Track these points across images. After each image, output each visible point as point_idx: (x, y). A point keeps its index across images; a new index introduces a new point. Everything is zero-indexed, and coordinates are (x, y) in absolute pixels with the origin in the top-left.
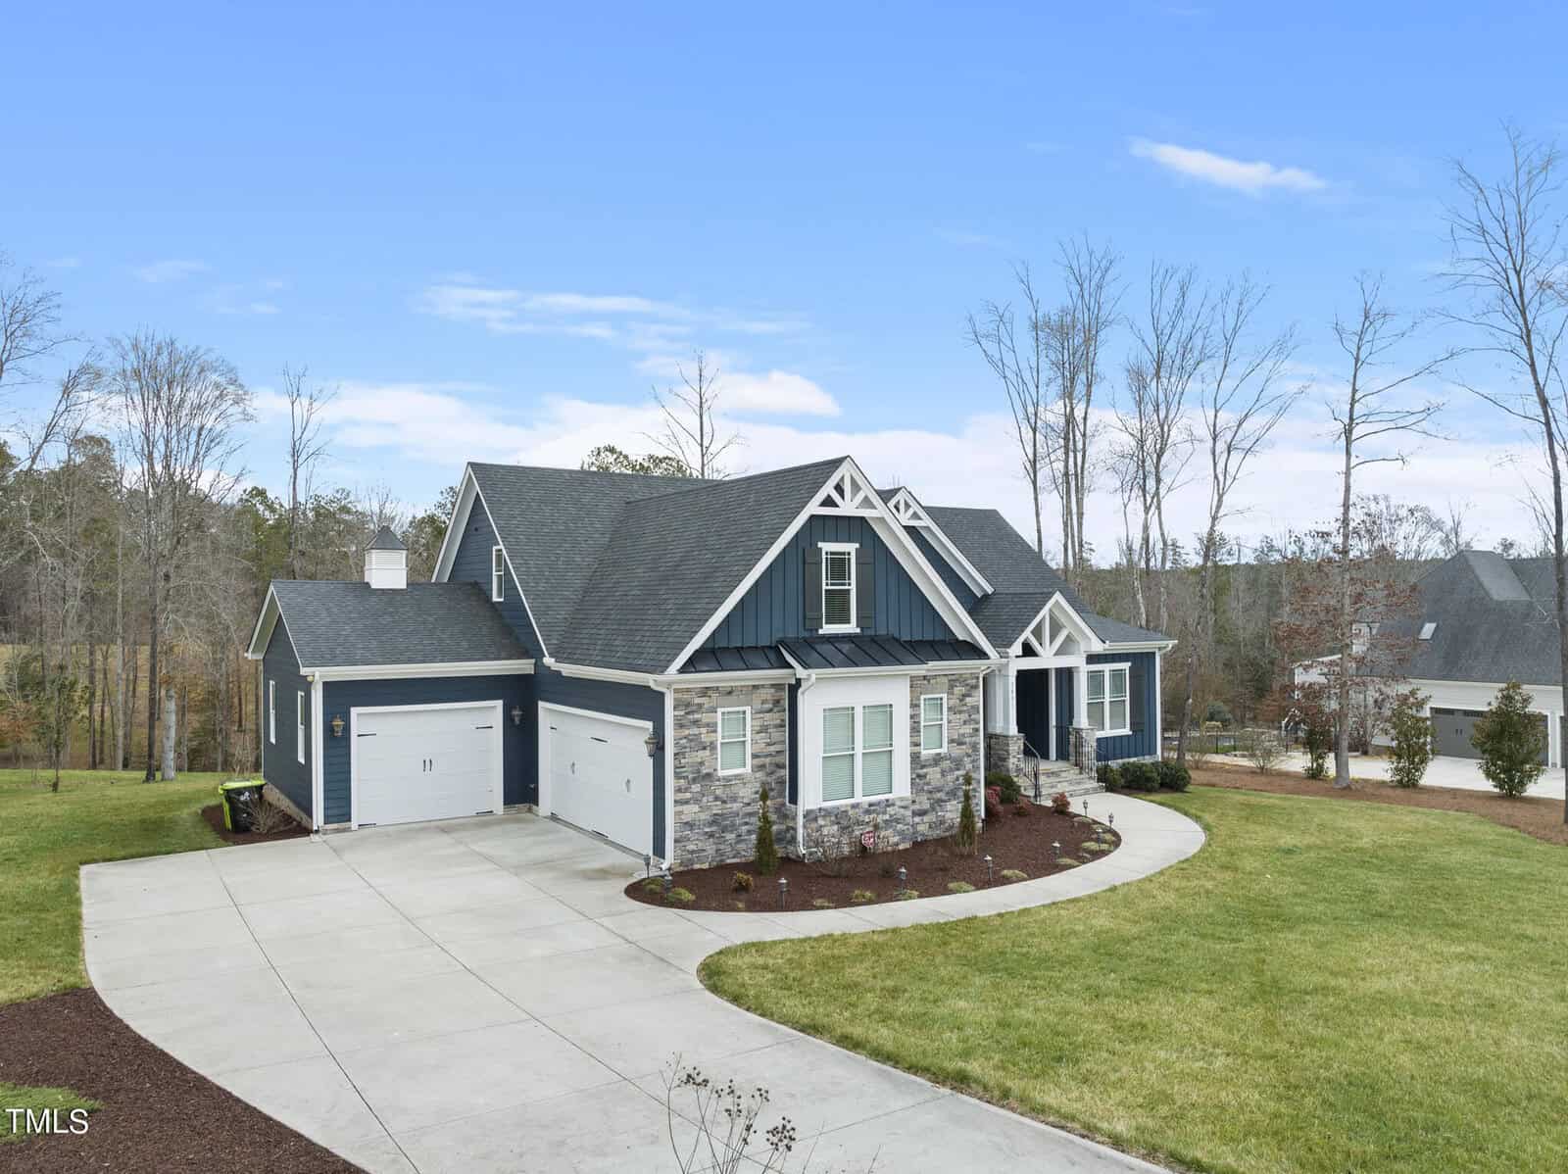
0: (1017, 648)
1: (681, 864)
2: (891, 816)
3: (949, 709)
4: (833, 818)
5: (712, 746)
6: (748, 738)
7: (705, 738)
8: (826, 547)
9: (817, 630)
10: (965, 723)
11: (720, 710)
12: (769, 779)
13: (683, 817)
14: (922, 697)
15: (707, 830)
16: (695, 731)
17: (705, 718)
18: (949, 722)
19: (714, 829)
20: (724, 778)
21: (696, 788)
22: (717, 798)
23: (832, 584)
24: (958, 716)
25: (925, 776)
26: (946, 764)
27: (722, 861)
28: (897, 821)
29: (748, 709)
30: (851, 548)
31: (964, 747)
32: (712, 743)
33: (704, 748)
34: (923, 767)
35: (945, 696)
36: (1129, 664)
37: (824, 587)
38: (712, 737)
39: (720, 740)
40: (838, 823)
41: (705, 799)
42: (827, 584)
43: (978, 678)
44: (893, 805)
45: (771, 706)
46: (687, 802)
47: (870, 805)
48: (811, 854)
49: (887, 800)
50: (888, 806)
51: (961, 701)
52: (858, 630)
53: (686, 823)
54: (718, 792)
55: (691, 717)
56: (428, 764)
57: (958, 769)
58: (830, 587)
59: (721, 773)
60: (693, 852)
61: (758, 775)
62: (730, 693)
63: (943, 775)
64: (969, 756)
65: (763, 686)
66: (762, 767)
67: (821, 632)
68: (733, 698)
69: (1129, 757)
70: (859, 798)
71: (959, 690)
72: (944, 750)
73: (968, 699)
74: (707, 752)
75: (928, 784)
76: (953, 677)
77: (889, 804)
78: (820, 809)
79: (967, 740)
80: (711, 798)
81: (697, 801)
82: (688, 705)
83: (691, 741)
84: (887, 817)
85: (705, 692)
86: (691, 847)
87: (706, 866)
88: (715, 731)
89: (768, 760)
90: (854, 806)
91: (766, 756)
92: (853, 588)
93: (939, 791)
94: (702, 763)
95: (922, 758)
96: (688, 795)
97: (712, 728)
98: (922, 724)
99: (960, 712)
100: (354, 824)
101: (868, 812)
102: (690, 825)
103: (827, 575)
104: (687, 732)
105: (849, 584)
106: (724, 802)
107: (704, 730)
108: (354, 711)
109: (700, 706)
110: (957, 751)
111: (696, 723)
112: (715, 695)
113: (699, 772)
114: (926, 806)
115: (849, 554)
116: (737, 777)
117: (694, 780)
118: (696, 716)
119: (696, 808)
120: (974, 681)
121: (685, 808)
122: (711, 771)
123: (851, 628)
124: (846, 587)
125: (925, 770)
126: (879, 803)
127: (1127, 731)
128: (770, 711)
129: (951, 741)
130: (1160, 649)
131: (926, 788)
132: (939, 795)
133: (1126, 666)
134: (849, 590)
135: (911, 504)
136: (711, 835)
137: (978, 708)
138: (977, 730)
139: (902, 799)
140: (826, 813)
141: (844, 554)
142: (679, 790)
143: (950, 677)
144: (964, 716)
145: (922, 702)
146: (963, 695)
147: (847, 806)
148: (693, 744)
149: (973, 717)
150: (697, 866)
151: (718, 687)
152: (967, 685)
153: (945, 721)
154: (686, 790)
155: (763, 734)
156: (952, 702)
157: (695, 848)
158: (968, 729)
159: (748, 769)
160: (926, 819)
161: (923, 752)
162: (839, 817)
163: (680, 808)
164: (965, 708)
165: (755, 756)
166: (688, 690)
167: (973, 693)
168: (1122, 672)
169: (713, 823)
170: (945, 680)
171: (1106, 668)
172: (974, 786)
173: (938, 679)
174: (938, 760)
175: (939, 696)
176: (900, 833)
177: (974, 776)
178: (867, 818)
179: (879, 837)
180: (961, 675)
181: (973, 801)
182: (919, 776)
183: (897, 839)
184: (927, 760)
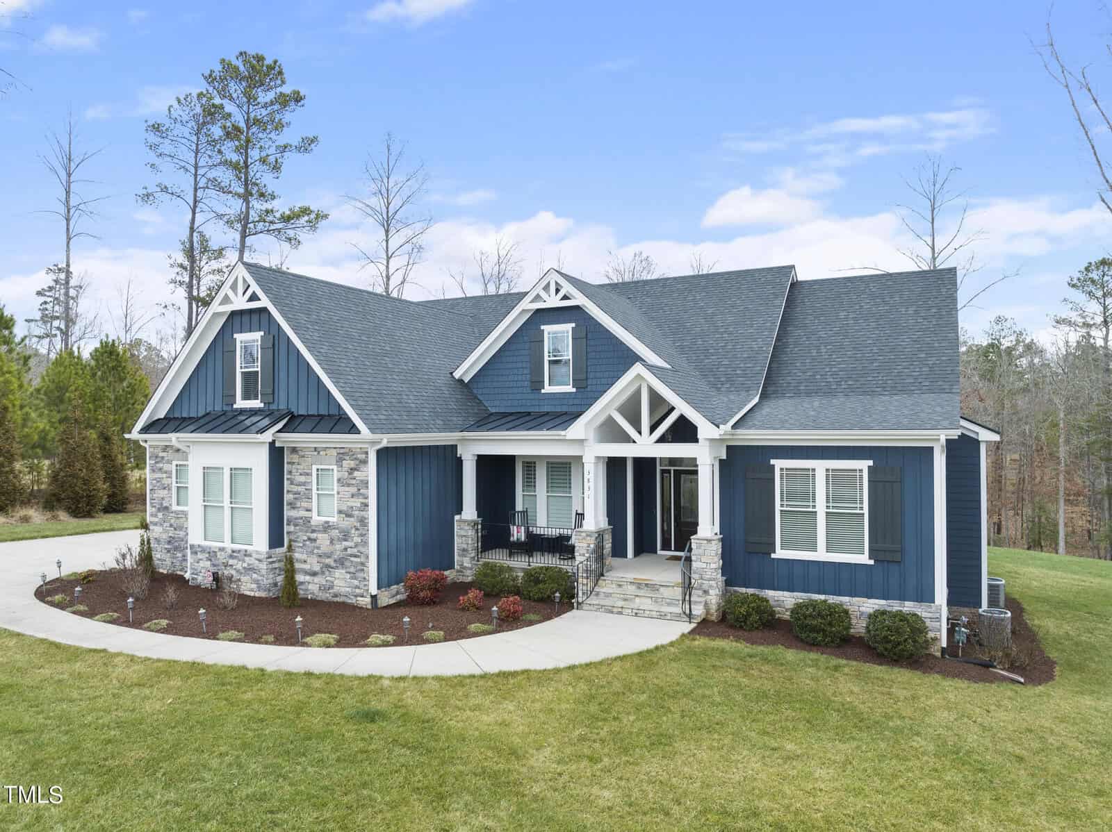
3: (338, 480)
5: (170, 488)
7: (165, 481)
8: (240, 338)
9: (232, 405)
10: (353, 496)
11: (174, 463)
14: (315, 467)
15: (166, 546)
16: (161, 476)
17: (166, 467)
18: (338, 493)
19: (169, 546)
20: (175, 512)
21: (161, 515)
22: (171, 526)
23: (246, 367)
24: (347, 489)
25: (315, 540)
26: (335, 533)
27: (174, 571)
30: (259, 336)
31: (352, 519)
32: (168, 485)
33: (164, 488)
34: (313, 531)
35: (335, 467)
36: (871, 463)
37: (238, 370)
38: (170, 481)
39: (174, 484)
40: (211, 560)
41: (165, 524)
42: (241, 368)
43: (367, 453)
44: (250, 556)
46: (157, 524)
48: (193, 579)
49: (246, 551)
51: (349, 473)
52: (262, 405)
53: (156, 538)
54: (172, 521)
55: (158, 465)
57: (346, 540)
58: (243, 370)
59: (173, 508)
60: (159, 559)
62: (178, 450)
63: (331, 542)
64: (356, 529)
67: (235, 406)
68: (180, 455)
70: (228, 543)
71: (348, 463)
72: (333, 519)
73: (356, 474)
74: (167, 492)
75: (318, 548)
76: (342, 451)
77: (247, 554)
78: (199, 546)
79: (356, 513)
80: (168, 524)
81: (160, 524)
82: (158, 457)
83: (158, 482)
85: (166, 449)
86: (159, 555)
87: (165, 572)
88: (171, 477)
90: (222, 549)
92: (260, 369)
93: (329, 557)
94: (163, 499)
95: (312, 523)
96: (157, 519)
97: (170, 475)
98: (314, 491)
99: (349, 485)
101: (231, 557)
102: (159, 540)
103: (241, 358)
104: (156, 476)
105: (257, 367)
106: (175, 529)
107: (164, 475)
109: (163, 457)
110: (347, 523)
111: (161, 470)
112: (170, 452)
113: (162, 504)
114: (317, 568)
115: (257, 341)
116: (182, 512)
117: (159, 510)
118: (161, 465)
119: (161, 529)
120: (364, 456)
121: (156, 528)
122: (168, 505)
123: (258, 403)
124: (255, 369)
127: (864, 558)
131: (315, 551)
132: (327, 561)
133: (864, 465)
134: (257, 372)
137: (368, 482)
138: (365, 505)
139: (257, 552)
140: (203, 550)
141: (253, 341)
142: (151, 514)
143: (338, 451)
144: (354, 490)
145: (314, 472)
146: (351, 469)
147: (216, 547)
148: (159, 484)
149: (361, 491)
150: (161, 570)
151: (172, 447)
152: (356, 459)
153: (335, 492)
154: (156, 516)
156: (340, 475)
158: (356, 503)
160: (316, 579)
161: (313, 518)
164: (354, 482)
166: (158, 447)
167: (362, 468)
168: (853, 474)
169: (169, 542)
170: (334, 453)
171: (820, 467)
172: (363, 559)
173: (328, 452)
174: (327, 527)
175: (331, 467)
176: (257, 582)
177: (362, 550)
178: (231, 562)
179: (239, 580)
180: (350, 449)
181: (361, 575)
182: (309, 539)
183: (254, 586)
184: (316, 526)
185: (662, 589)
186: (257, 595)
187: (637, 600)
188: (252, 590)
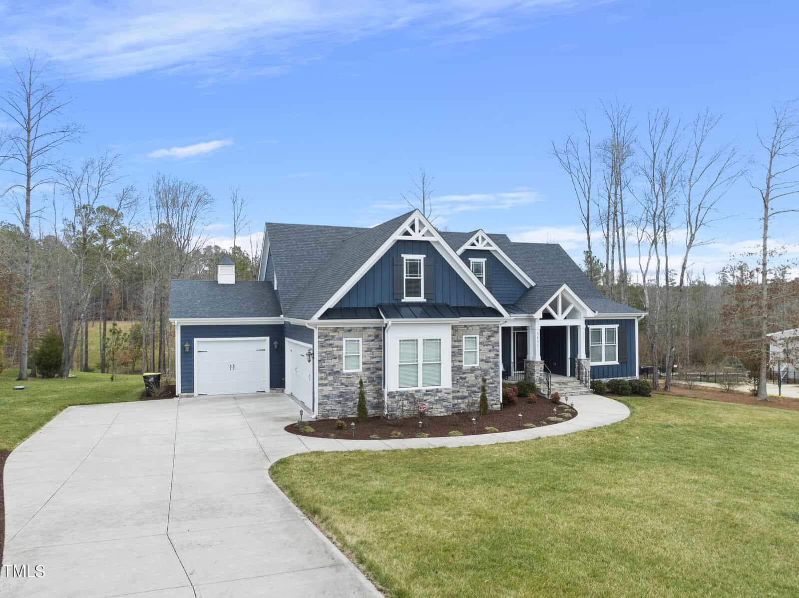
0: (539, 314)
1: (322, 416)
2: (439, 397)
3: (480, 343)
4: (404, 397)
5: (340, 357)
6: (361, 354)
7: (336, 353)
8: (406, 257)
9: (401, 300)
10: (490, 351)
11: (344, 339)
12: (373, 376)
13: (323, 392)
14: (464, 337)
15: (337, 400)
16: (331, 349)
17: (336, 343)
18: (480, 350)
19: (341, 399)
20: (347, 374)
21: (331, 378)
22: (342, 384)
23: (410, 276)
24: (486, 347)
25: (465, 378)
26: (478, 373)
27: (345, 416)
28: (444, 400)
29: (361, 339)
30: (421, 257)
31: (490, 364)
33: (335, 358)
34: (464, 373)
35: (478, 336)
36: (618, 325)
37: (405, 278)
38: (340, 353)
39: (344, 355)
40: (408, 400)
41: (335, 384)
42: (407, 276)
43: (498, 327)
44: (441, 392)
45: (373, 338)
46: (325, 385)
47: (427, 391)
48: (392, 415)
49: (437, 389)
50: (438, 392)
51: (488, 339)
52: (425, 300)
53: (325, 396)
54: (343, 381)
55: (328, 342)
56: (232, 367)
57: (486, 375)
58: (408, 278)
59: (344, 371)
60: (329, 410)
61: (366, 373)
62: (350, 331)
63: (476, 378)
64: (492, 369)
65: (369, 328)
66: (369, 369)
67: (403, 301)
68: (351, 333)
69: (617, 377)
70: (420, 387)
71: (486, 333)
72: (477, 365)
73: (492, 339)
74: (337, 360)
75: (467, 382)
76: (483, 327)
77: (438, 391)
78: (397, 392)
79: (492, 360)
80: (339, 384)
81: (331, 385)
82: (326, 336)
83: (329, 354)
84: (437, 398)
85: (336, 330)
86: (328, 408)
87: (336, 418)
88: (342, 350)
89: (372, 366)
90: (417, 391)
91: (370, 364)
92: (422, 278)
93: (474, 387)
94: (334, 366)
95: (464, 368)
96: (326, 382)
97: (340, 348)
98: (464, 350)
99: (487, 345)
100: (196, 393)
101: (425, 395)
102: (327, 397)
103: (407, 270)
104: (325, 350)
105: (420, 276)
106: (346, 386)
107: (335, 349)
108: (196, 340)
109: (333, 336)
110: (485, 366)
111: (331, 345)
112: (341, 332)
113: (332, 370)
114: (466, 394)
115: (420, 260)
116: (354, 373)
117: (330, 374)
118: (331, 342)
119: (331, 388)
120: (496, 329)
121: (325, 388)
122: (339, 370)
123: (421, 299)
124: (418, 278)
125: (465, 375)
126: (432, 390)
127: (616, 362)
128: (373, 341)
129: (482, 360)
130: (638, 317)
131: (466, 384)
132: (474, 389)
133: (616, 326)
134: (420, 279)
135: (485, 238)
136: (339, 402)
137: (498, 343)
138: (498, 355)
139: (446, 389)
140: (402, 394)
141: (417, 260)
142: (321, 379)
143: (481, 326)
144: (490, 347)
145: (464, 339)
146: (489, 336)
147: (413, 391)
148: (329, 356)
149: (495, 348)
150: (331, 418)
151: (343, 328)
152: (492, 331)
153: (478, 350)
154: (325, 379)
155: (369, 353)
156: (482, 340)
157: (329, 408)
158: (492, 354)
159: (361, 370)
160: (466, 401)
161: (464, 366)
162: (409, 396)
163: (321, 388)
164: (490, 343)
165: (364, 363)
166: (326, 329)
167: (496, 335)
168: (613, 330)
169: (340, 396)
170: (478, 328)
171: (603, 327)
172: (496, 385)
173: (474, 327)
174: (473, 370)
175: (474, 336)
176: (445, 407)
177: (495, 379)
178: (425, 398)
179: (432, 408)
180: (488, 325)
181: (495, 393)
182: (461, 378)
183: (443, 410)
184: (466, 370)
185: (569, 384)
186: (445, 414)
187: (565, 390)
188: (442, 412)
